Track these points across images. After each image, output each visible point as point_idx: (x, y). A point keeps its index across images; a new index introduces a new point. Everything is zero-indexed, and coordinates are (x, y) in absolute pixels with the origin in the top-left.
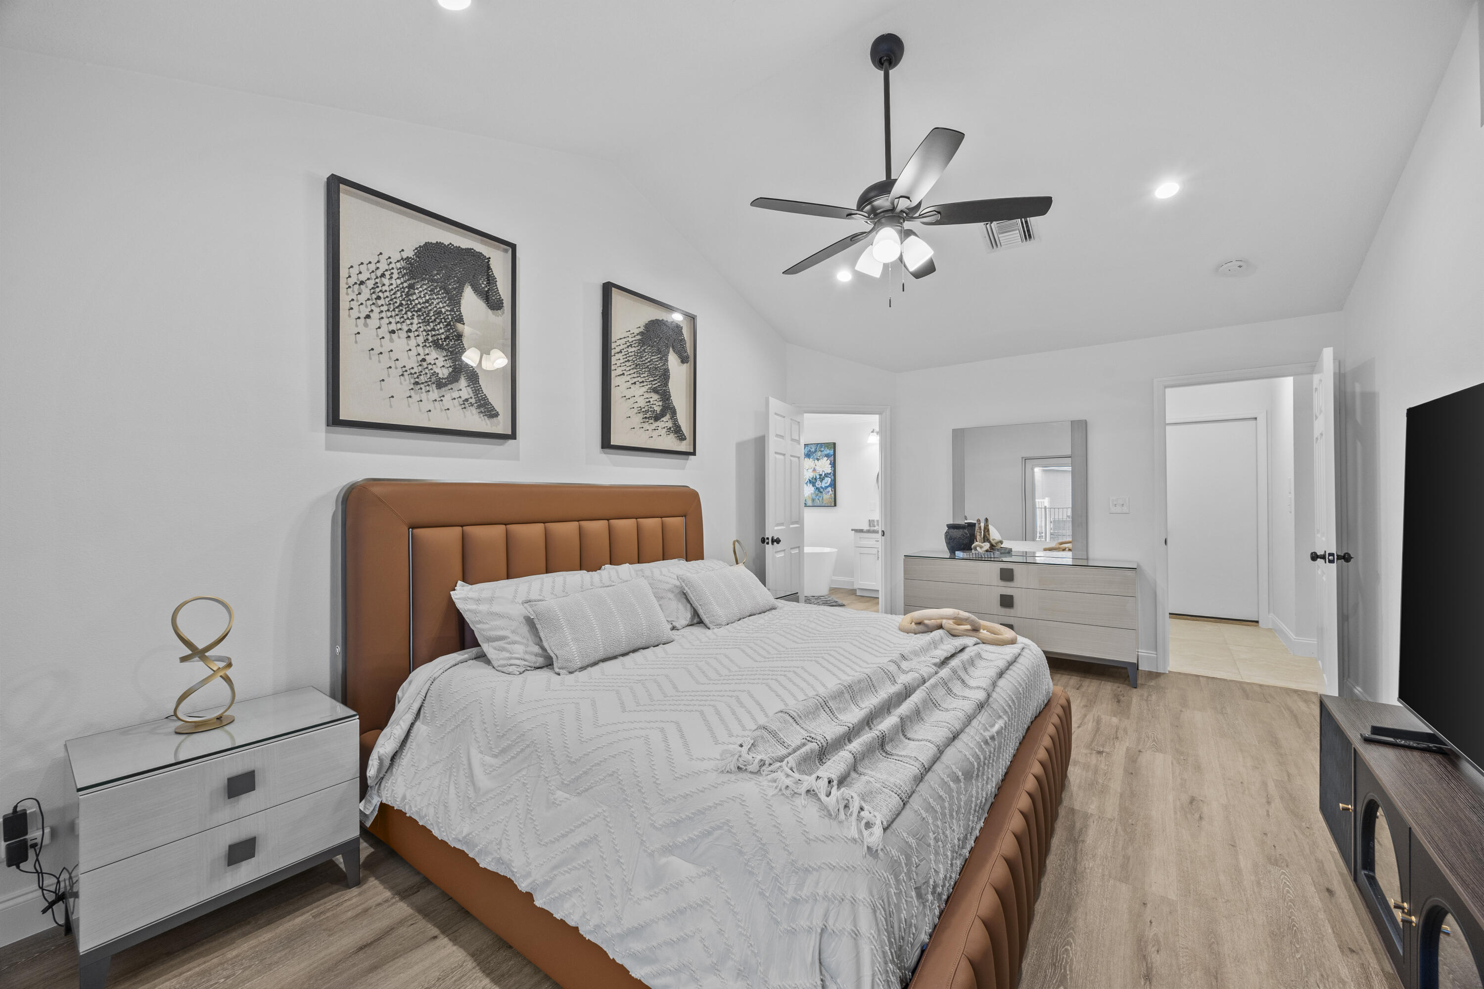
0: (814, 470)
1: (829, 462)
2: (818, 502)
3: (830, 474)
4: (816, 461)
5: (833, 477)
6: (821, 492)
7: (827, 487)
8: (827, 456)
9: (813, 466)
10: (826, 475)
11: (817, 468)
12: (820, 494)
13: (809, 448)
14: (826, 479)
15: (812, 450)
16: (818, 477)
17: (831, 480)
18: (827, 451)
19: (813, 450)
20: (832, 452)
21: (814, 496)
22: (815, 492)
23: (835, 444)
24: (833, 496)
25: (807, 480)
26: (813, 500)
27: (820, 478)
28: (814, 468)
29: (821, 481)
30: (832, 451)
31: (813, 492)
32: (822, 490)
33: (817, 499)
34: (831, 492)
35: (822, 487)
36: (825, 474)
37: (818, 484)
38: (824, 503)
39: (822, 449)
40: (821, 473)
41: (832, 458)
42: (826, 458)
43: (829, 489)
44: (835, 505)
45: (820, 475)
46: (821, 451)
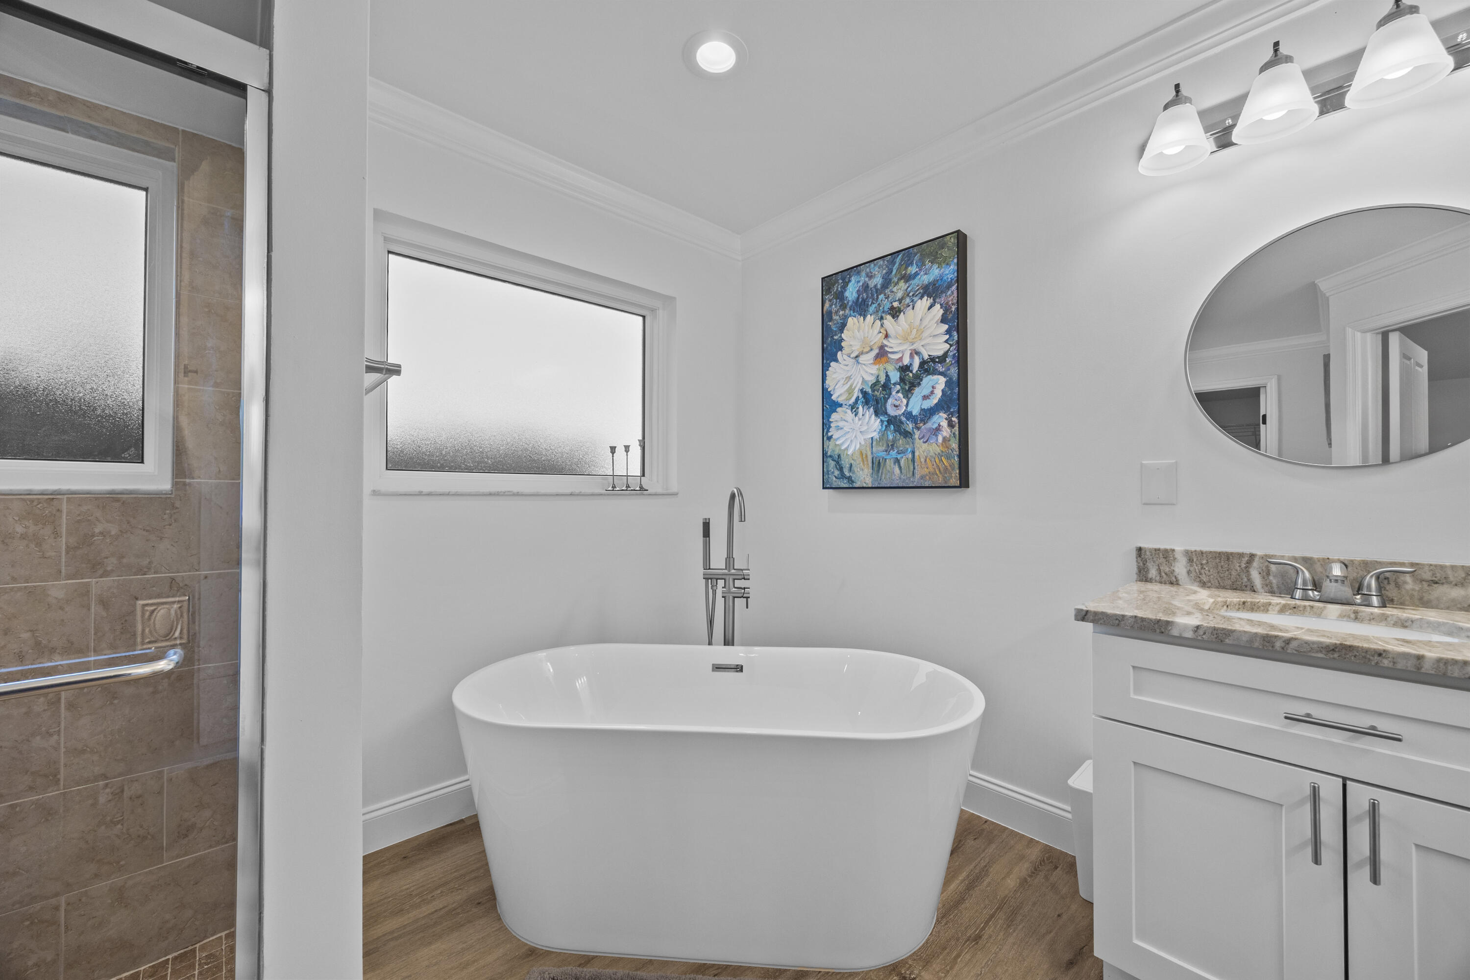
0: (882, 354)
1: (938, 311)
2: (895, 474)
3: (942, 359)
4: (889, 320)
5: (954, 372)
6: (907, 434)
7: (928, 414)
8: (932, 291)
9: (876, 339)
10: (928, 366)
11: (893, 345)
12: (901, 441)
13: (863, 278)
14: (928, 381)
15: (872, 284)
16: (895, 376)
17: (948, 384)
18: (933, 273)
19: (878, 281)
20: (950, 271)
21: (880, 451)
22: (883, 434)
23: (961, 238)
24: (955, 445)
25: (856, 393)
26: (877, 465)
27: (902, 380)
28: (882, 348)
29: (907, 394)
30: (953, 267)
31: (875, 435)
32: (910, 426)
33: (890, 463)
34: (946, 432)
35: (909, 415)
36: (923, 363)
37: (897, 404)
38: (917, 476)
39: (912, 269)
40: (906, 361)
41: (952, 295)
42: (926, 302)
43: (941, 419)
44: (964, 482)
45: (905, 369)
46: (907, 278)
